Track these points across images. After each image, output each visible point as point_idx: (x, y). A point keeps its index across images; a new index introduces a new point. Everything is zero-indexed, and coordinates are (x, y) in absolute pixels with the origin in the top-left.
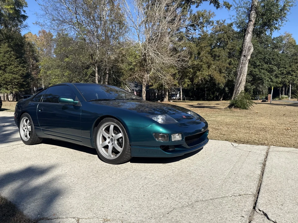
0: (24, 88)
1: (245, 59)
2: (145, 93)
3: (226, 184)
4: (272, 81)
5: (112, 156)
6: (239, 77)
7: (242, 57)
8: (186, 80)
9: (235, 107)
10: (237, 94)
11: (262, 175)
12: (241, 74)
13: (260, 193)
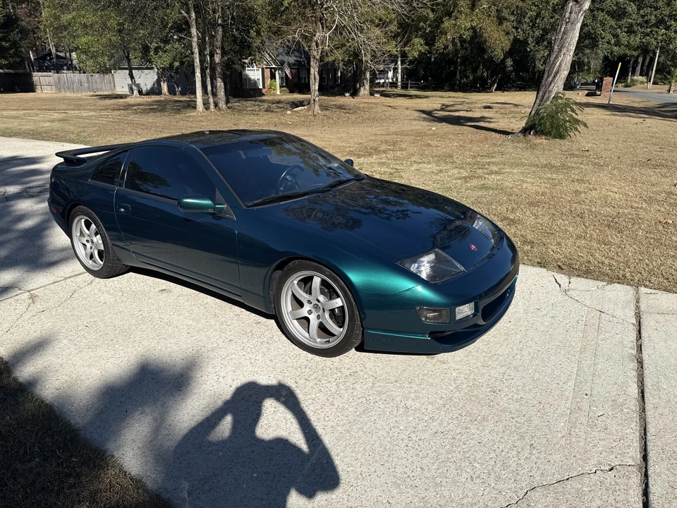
0: (6, 58)
1: (576, 9)
2: (318, 81)
3: (577, 430)
4: (618, 44)
5: (318, 340)
6: (557, 57)
7: (570, 5)
8: (416, 40)
9: (536, 133)
10: (546, 102)
11: (640, 399)
12: (560, 50)
13: (651, 462)
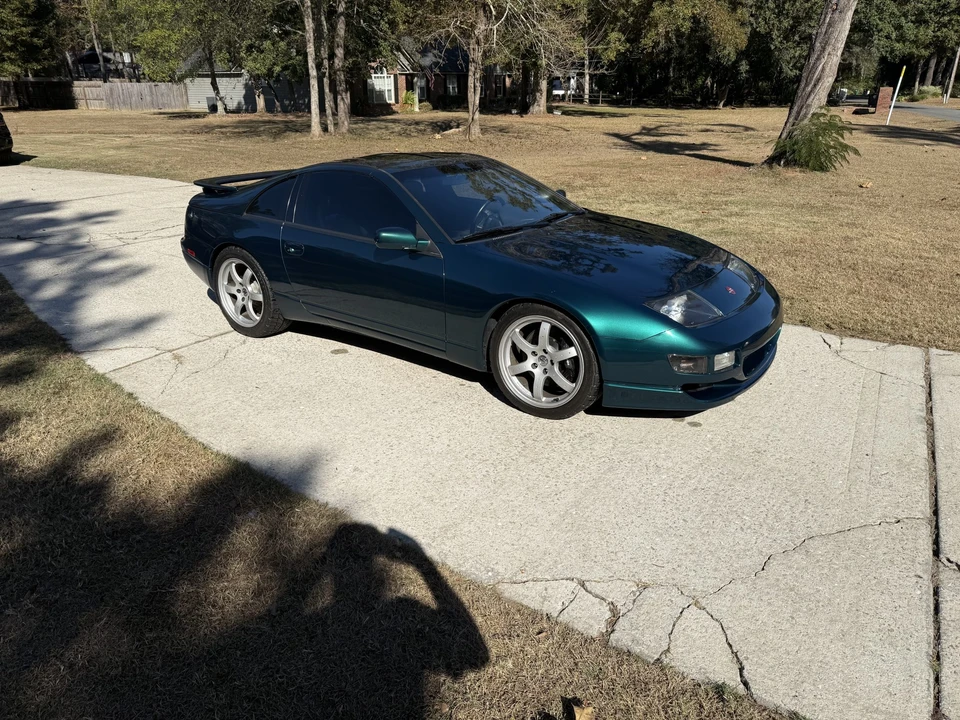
2: (478, 91)
3: (858, 487)
4: (901, 39)
5: (544, 399)
6: (818, 59)
9: (787, 164)
10: (802, 120)
12: (824, 49)
13: (942, 515)
